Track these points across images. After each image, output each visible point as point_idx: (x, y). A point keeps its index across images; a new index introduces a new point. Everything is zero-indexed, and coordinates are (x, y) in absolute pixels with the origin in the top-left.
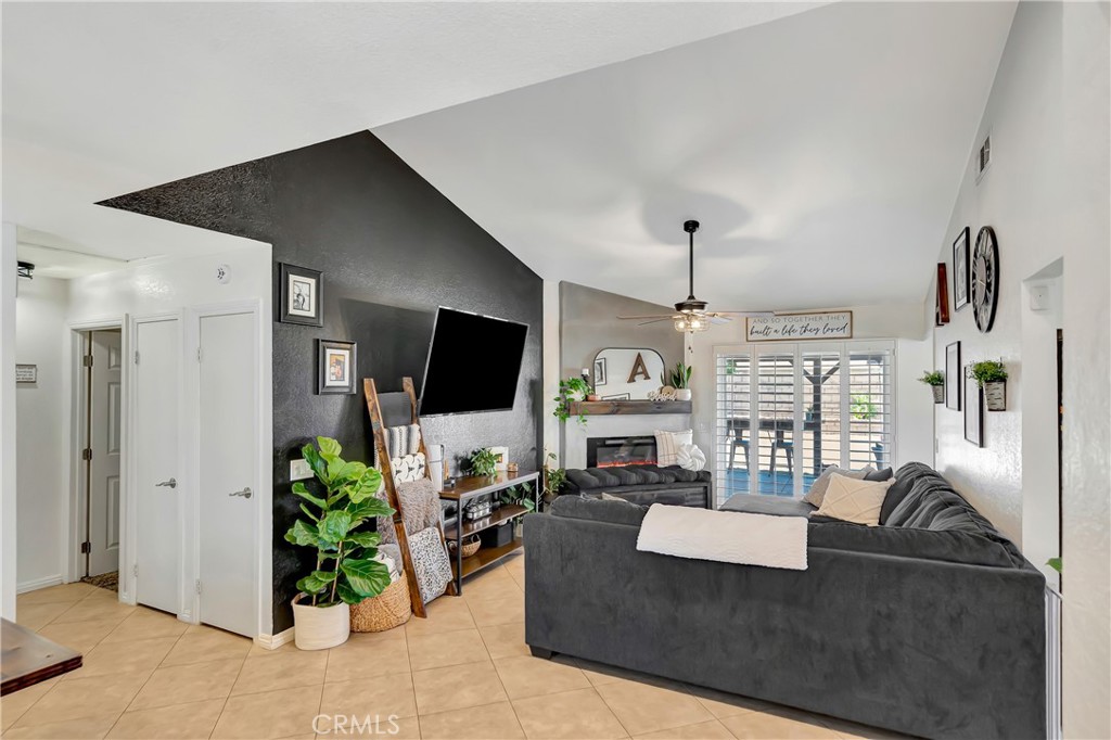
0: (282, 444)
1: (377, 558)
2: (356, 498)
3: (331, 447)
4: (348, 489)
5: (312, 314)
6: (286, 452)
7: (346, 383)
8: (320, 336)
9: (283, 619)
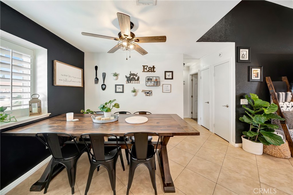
0: (238, 94)
1: (275, 133)
3: (255, 97)
4: (264, 109)
6: (239, 97)
8: (249, 65)
9: (239, 140)
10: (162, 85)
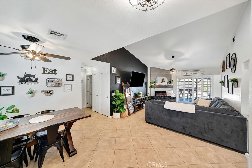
0: (111, 91)
1: (124, 107)
2: (121, 98)
3: (118, 91)
4: (120, 97)
5: (115, 73)
6: (112, 92)
7: (120, 82)
8: (116, 76)
9: (112, 114)
10: (63, 85)
